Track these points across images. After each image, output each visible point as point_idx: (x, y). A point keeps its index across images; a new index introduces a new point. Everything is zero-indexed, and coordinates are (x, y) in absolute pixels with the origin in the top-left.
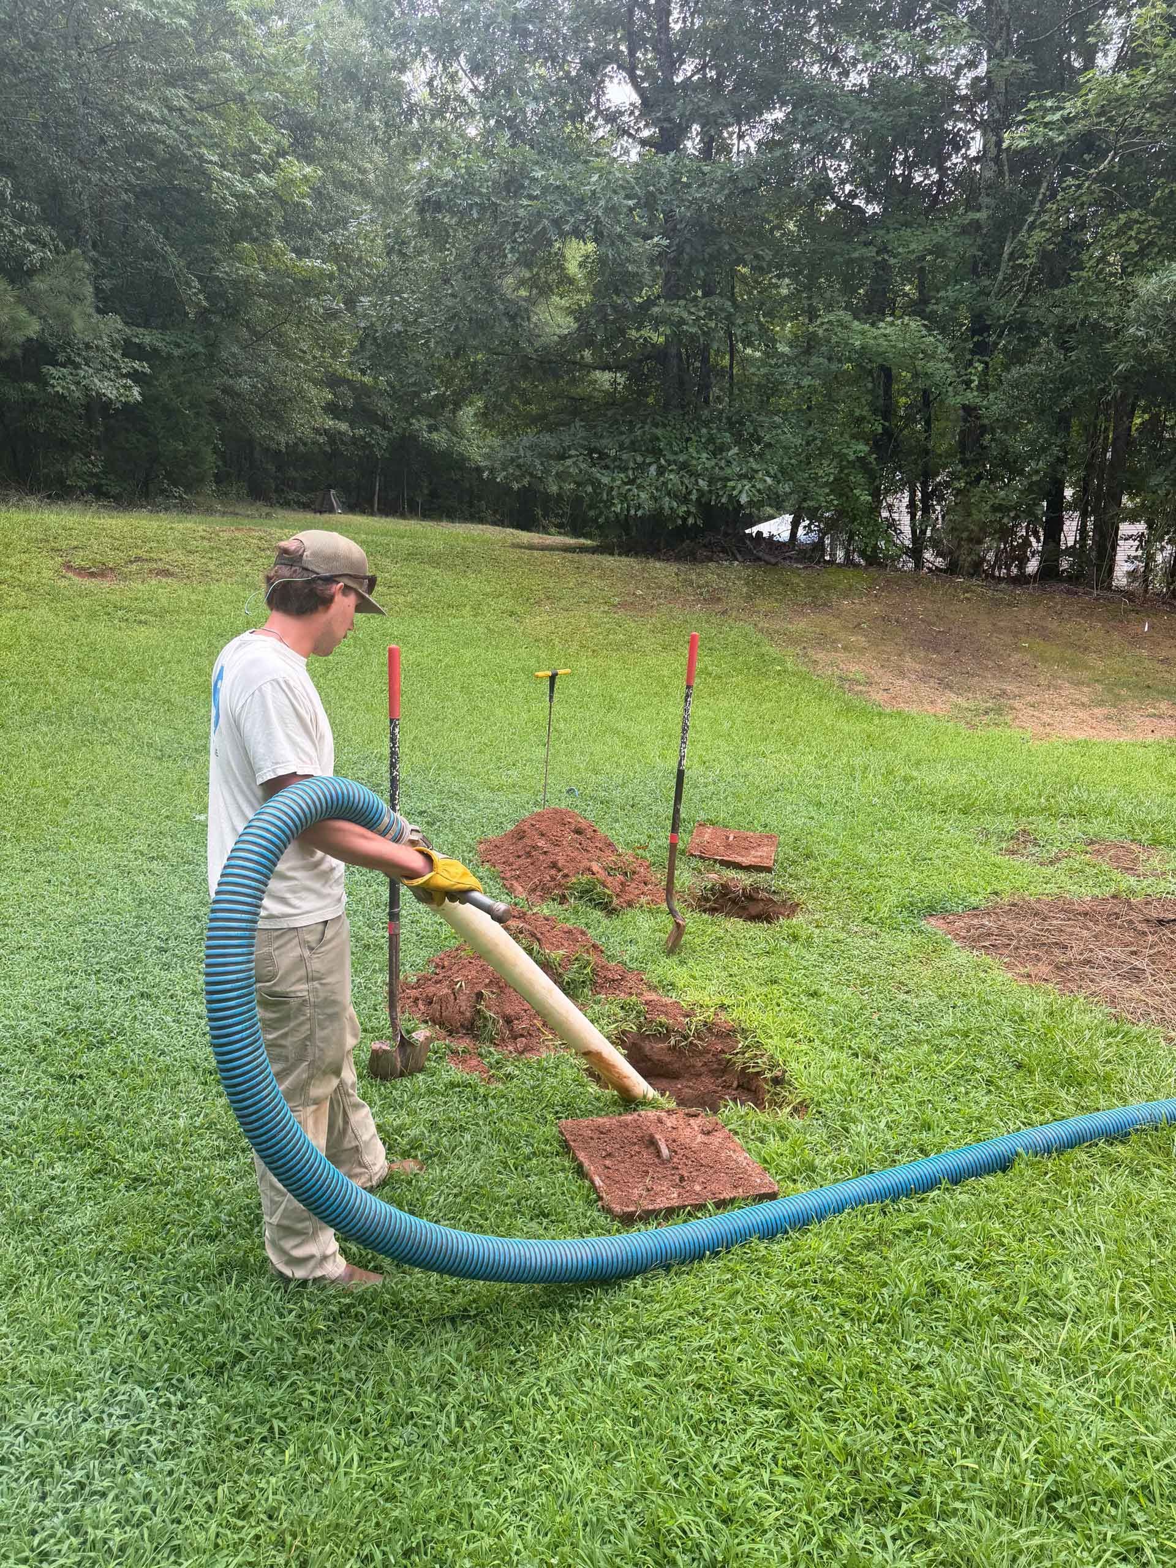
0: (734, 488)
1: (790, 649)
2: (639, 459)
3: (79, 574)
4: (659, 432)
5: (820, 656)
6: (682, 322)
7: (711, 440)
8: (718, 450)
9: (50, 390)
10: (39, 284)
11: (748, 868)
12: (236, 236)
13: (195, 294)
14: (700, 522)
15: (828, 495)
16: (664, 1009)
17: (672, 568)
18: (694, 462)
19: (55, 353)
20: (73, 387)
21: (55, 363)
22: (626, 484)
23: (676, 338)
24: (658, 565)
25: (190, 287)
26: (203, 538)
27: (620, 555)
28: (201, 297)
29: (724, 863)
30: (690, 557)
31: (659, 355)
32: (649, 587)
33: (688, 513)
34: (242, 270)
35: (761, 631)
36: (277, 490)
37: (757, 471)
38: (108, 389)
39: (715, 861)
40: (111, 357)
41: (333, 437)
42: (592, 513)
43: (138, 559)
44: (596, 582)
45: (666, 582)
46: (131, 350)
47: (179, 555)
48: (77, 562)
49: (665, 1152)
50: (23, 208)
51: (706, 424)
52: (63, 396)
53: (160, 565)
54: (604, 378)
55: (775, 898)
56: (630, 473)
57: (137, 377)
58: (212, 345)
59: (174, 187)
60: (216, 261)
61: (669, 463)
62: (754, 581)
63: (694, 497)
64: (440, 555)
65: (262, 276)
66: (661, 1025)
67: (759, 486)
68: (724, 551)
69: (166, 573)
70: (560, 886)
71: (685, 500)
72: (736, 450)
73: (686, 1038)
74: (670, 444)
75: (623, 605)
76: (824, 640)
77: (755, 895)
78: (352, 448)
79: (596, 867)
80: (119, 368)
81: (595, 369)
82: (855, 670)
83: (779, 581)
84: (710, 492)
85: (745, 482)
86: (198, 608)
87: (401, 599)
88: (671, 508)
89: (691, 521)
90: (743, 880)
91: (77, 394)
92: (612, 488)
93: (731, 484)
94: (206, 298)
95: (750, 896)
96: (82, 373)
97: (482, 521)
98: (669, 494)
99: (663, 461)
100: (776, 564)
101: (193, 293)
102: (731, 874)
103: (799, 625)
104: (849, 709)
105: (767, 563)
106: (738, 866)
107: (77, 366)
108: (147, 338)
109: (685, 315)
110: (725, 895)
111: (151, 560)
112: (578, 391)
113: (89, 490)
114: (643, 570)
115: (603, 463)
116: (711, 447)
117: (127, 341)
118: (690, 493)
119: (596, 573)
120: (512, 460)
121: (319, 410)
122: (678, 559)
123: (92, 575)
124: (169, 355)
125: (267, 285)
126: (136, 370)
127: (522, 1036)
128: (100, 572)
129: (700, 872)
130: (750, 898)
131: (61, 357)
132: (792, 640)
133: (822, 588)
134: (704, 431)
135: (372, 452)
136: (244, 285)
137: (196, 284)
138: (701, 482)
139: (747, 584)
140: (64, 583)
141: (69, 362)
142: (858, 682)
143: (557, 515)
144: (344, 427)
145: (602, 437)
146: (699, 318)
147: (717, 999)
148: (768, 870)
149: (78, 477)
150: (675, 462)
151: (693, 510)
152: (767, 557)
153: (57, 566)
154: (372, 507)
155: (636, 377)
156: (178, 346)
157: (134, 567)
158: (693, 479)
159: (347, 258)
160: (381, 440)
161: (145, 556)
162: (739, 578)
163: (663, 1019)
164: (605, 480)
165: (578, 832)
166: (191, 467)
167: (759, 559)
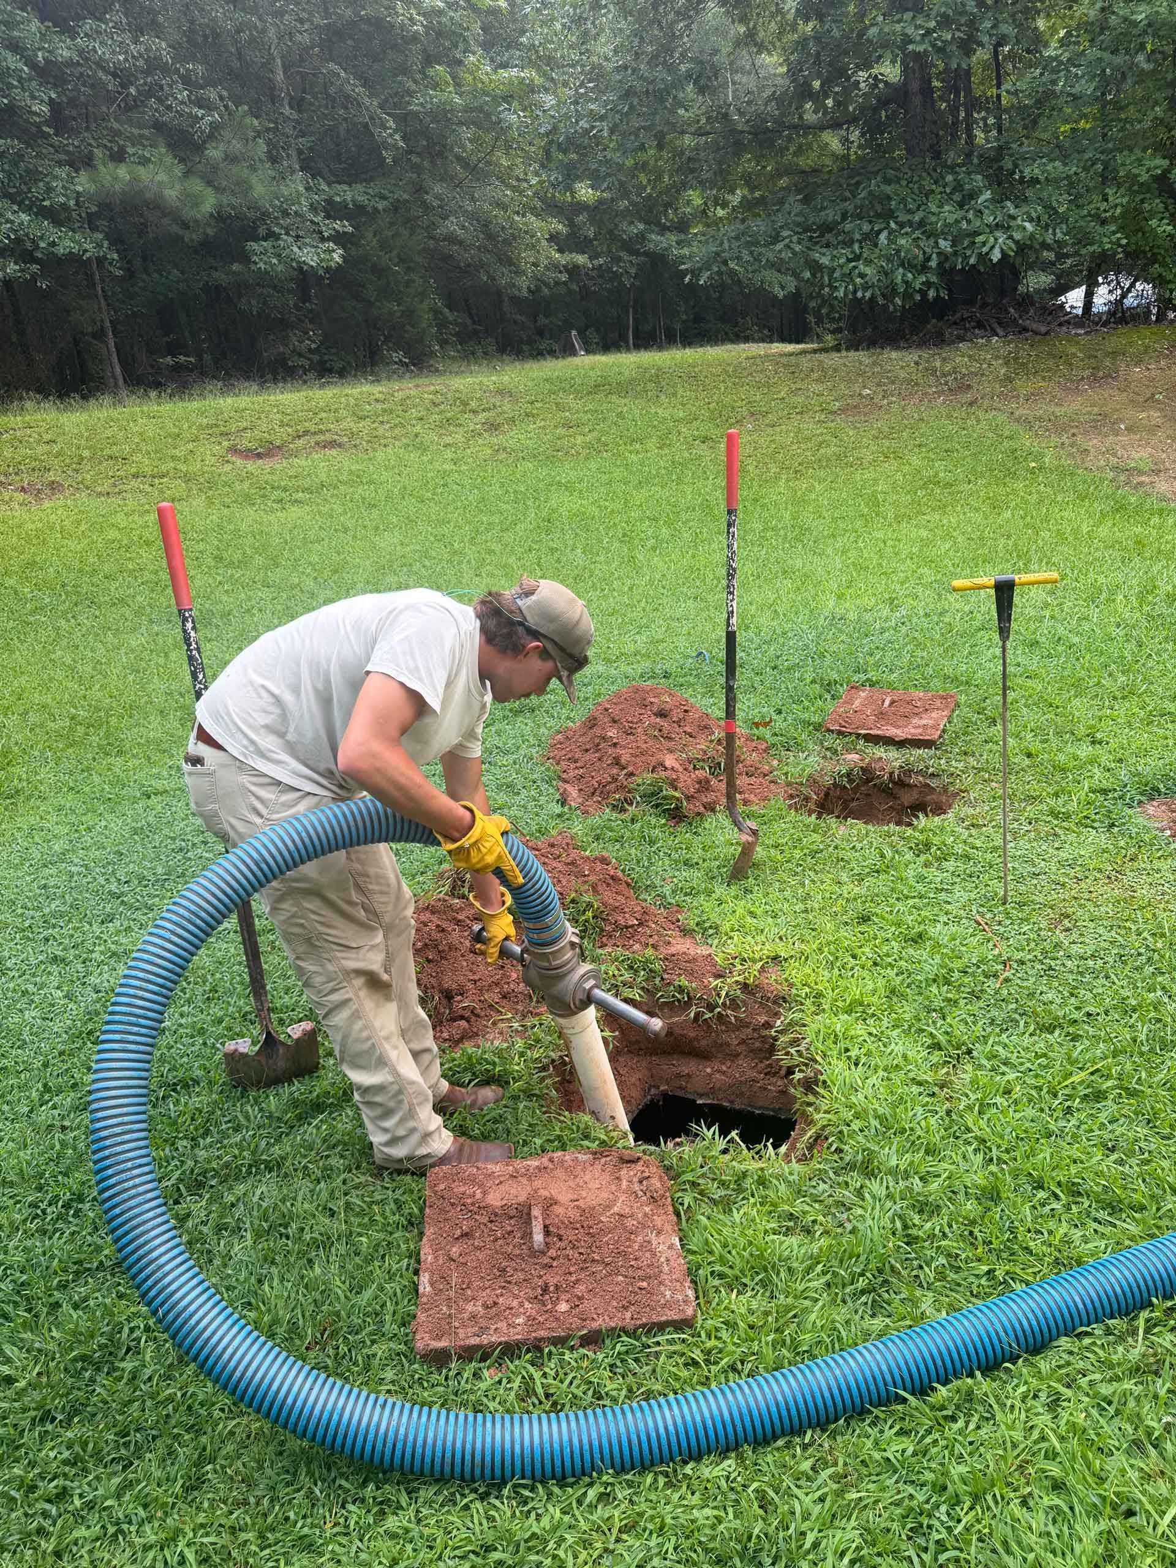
0: (984, 244)
1: (1055, 440)
2: (866, 227)
3: (247, 457)
4: (888, 189)
5: (1093, 443)
6: (907, 40)
7: (958, 187)
8: (967, 199)
9: (253, 267)
10: (214, 153)
11: (901, 744)
12: (429, 60)
13: (391, 135)
14: (944, 294)
15: (1114, 233)
16: (689, 965)
17: (911, 356)
18: (934, 219)
19: (255, 228)
20: (274, 261)
21: (256, 239)
22: (849, 260)
23: (914, 65)
24: (894, 355)
25: (385, 128)
26: (377, 400)
27: (848, 349)
28: (397, 137)
29: (868, 738)
30: (939, 340)
31: (897, 95)
32: (878, 385)
33: (928, 284)
34: (436, 97)
35: (1018, 420)
36: (530, 342)
37: (1014, 218)
38: (309, 256)
39: (858, 735)
40: (312, 222)
41: (573, 270)
42: (813, 304)
43: (306, 432)
44: (816, 387)
45: (903, 374)
46: (332, 210)
47: (349, 423)
48: (245, 443)
49: (538, 1237)
50: (188, 70)
51: (952, 168)
52: (267, 272)
53: (328, 437)
54: (833, 141)
55: (934, 783)
56: (856, 246)
57: (339, 239)
58: (419, 189)
59: (362, 18)
60: (410, 93)
61: (902, 225)
62: (1016, 359)
63: (933, 264)
64: (631, 381)
65: (457, 100)
66: (681, 989)
67: (1017, 236)
68: (980, 325)
69: (333, 444)
70: (623, 787)
71: (924, 268)
72: (987, 195)
73: (711, 1007)
74: (903, 201)
75: (843, 410)
76: (1102, 423)
77: (906, 780)
78: (600, 281)
79: (670, 761)
80: (321, 233)
81: (822, 128)
82: (1140, 456)
83: (1050, 354)
84: (955, 253)
85: (998, 234)
86: (357, 478)
87: (579, 440)
88: (906, 282)
89: (932, 294)
90: (892, 759)
91: (280, 268)
92: (834, 270)
93: (980, 239)
94: (403, 138)
95: (900, 783)
96: (282, 243)
97: (746, 340)
98: (902, 265)
99: (893, 225)
100: (1047, 333)
101: (390, 133)
102: (880, 752)
103: (1074, 406)
104: (1120, 508)
105: (1036, 333)
106: (889, 741)
107: (277, 237)
108: (346, 194)
109: (910, 31)
110: (868, 781)
111: (321, 432)
112: (804, 162)
113: (312, 367)
114: (874, 364)
115: (824, 241)
116: (957, 197)
117: (329, 201)
118: (929, 259)
119: (815, 375)
120: (717, 254)
121: (544, 243)
122: (922, 344)
123: (259, 456)
124: (376, 209)
125: (467, 109)
126: (337, 232)
127: (462, 1018)
128: (267, 451)
129: (835, 752)
130: (901, 784)
131: (262, 231)
132: (1058, 426)
133: (1107, 354)
134: (949, 178)
135: (621, 283)
136: (443, 115)
137: (391, 123)
138: (942, 243)
139: (1007, 364)
140: (228, 467)
141: (271, 235)
142: (1141, 473)
143: (833, 320)
144: (581, 259)
145: (823, 208)
146: (929, 32)
147: (768, 950)
148: (928, 744)
149: (300, 355)
150: (910, 223)
151: (934, 279)
152: (1035, 326)
153: (223, 452)
154: (627, 342)
155: (873, 129)
156: (383, 198)
157: (300, 443)
158: (932, 242)
159: (549, 60)
160: (628, 265)
161: (313, 428)
162: (997, 357)
163: (684, 981)
164: (825, 261)
165: (662, 714)
166: (408, 327)
167: (1026, 330)
